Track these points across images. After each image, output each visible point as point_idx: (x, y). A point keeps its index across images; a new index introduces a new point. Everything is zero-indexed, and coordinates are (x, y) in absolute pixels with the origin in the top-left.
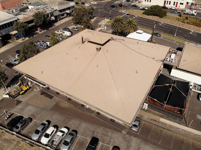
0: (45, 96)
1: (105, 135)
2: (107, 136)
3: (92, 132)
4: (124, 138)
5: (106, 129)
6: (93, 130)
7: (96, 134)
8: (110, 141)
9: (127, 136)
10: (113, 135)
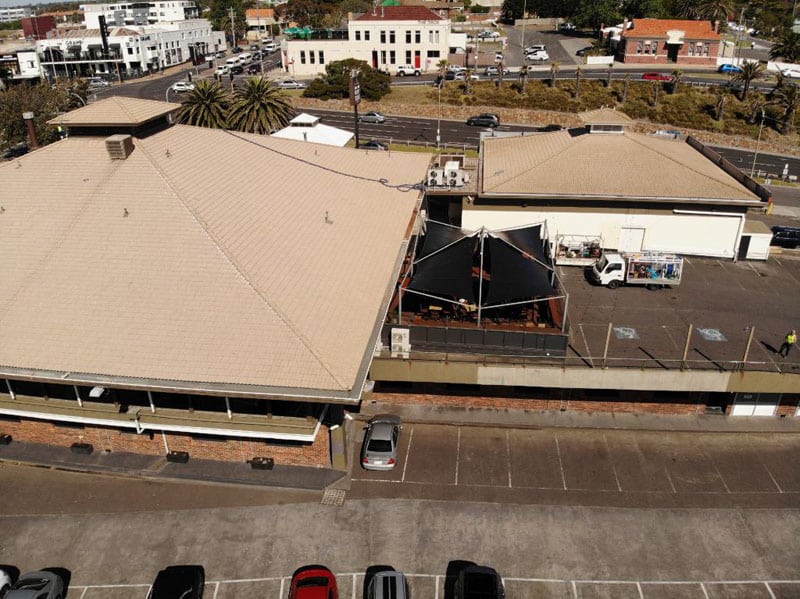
1: (235, 538)
2: (249, 538)
3: (157, 546)
4: (337, 519)
5: (234, 513)
6: (161, 537)
7: (181, 550)
8: (267, 556)
9: (353, 504)
10: (281, 524)
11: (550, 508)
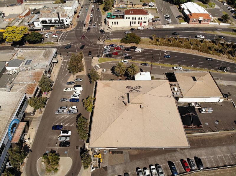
0: (117, 154)
1: (172, 157)
2: (173, 157)
3: (164, 159)
4: (181, 153)
5: (170, 154)
6: (164, 158)
7: (167, 159)
8: (176, 159)
9: (181, 151)
10: (175, 155)
11: (201, 149)
